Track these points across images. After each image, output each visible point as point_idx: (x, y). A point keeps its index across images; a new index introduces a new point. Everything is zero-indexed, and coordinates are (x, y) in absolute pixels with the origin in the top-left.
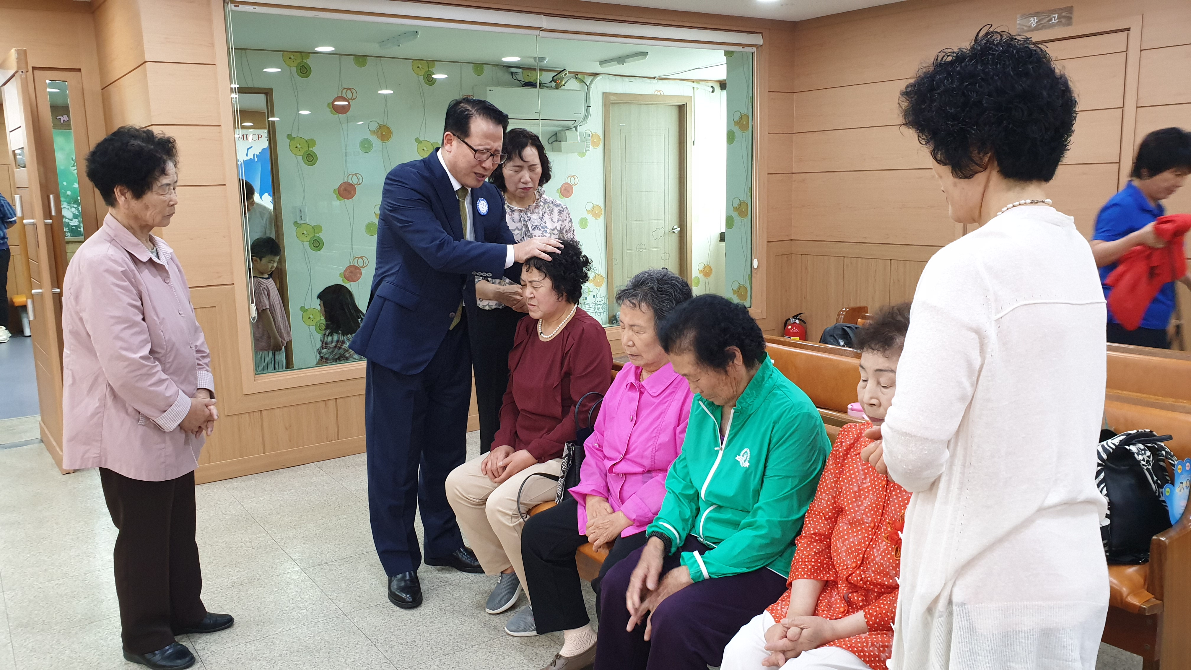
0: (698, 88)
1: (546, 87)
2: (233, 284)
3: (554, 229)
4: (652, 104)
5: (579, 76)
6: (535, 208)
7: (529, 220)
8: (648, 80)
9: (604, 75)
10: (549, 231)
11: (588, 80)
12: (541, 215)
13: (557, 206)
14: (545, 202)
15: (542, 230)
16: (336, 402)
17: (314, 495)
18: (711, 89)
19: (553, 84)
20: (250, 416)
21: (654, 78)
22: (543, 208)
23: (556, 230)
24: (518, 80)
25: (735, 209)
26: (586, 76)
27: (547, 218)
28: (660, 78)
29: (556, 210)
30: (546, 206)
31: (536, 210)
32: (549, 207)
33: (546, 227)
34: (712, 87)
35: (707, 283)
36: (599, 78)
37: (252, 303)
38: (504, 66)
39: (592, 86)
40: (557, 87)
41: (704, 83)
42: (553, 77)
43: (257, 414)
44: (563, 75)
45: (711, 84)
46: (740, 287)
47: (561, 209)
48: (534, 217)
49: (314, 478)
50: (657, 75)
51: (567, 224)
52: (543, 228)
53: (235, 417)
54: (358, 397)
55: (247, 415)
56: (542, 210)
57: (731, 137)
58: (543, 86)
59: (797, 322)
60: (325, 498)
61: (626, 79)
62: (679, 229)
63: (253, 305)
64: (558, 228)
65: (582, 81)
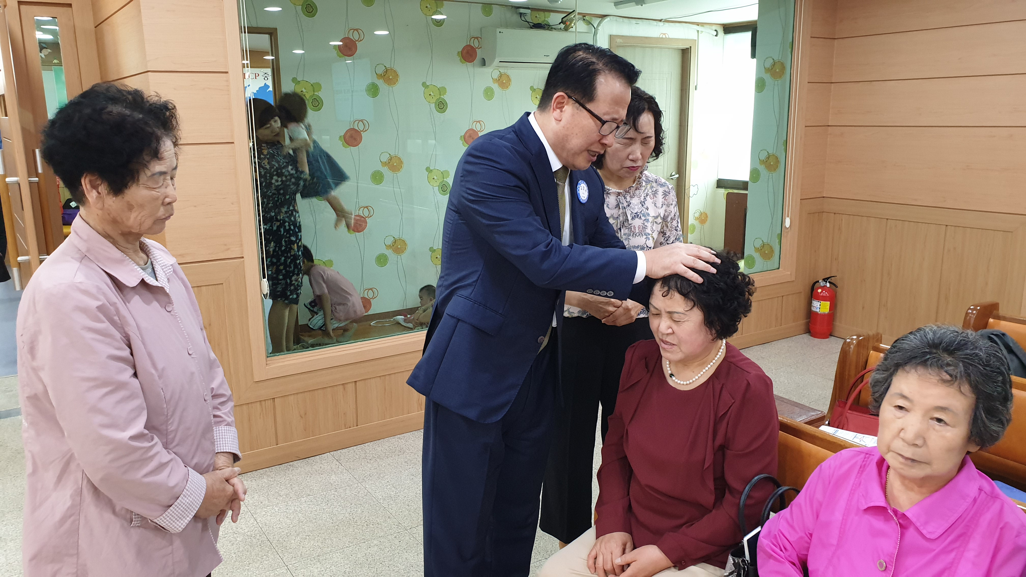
0: (702, 32)
1: (555, 29)
2: (243, 257)
3: (657, 217)
4: (656, 47)
5: (587, 18)
6: (636, 190)
7: (629, 206)
8: (655, 23)
9: (612, 17)
10: (651, 219)
11: (596, 22)
12: (642, 198)
13: (662, 185)
14: (648, 181)
15: (643, 218)
16: (356, 384)
17: (335, 504)
18: (715, 33)
19: (562, 26)
20: (261, 405)
21: (661, 21)
22: (645, 189)
23: (659, 218)
24: (526, 21)
25: (762, 162)
26: (593, 18)
27: (649, 202)
28: (667, 21)
29: (661, 190)
30: (649, 186)
31: (637, 192)
32: (652, 187)
33: (648, 215)
34: (716, 30)
35: (702, 230)
36: (607, 19)
37: (264, 277)
38: (512, 7)
39: (600, 28)
40: (566, 29)
41: (708, 26)
42: (562, 19)
43: (269, 403)
44: (573, 16)
45: (715, 27)
46: (763, 246)
47: (667, 190)
48: (635, 201)
49: (333, 477)
50: (664, 17)
51: (672, 210)
52: (644, 215)
53: (245, 407)
54: (379, 379)
55: (258, 404)
56: (644, 191)
57: (760, 85)
58: (552, 28)
59: (828, 285)
60: (349, 510)
61: (634, 21)
62: (677, 176)
63: (266, 280)
64: (662, 216)
65: (589, 23)
